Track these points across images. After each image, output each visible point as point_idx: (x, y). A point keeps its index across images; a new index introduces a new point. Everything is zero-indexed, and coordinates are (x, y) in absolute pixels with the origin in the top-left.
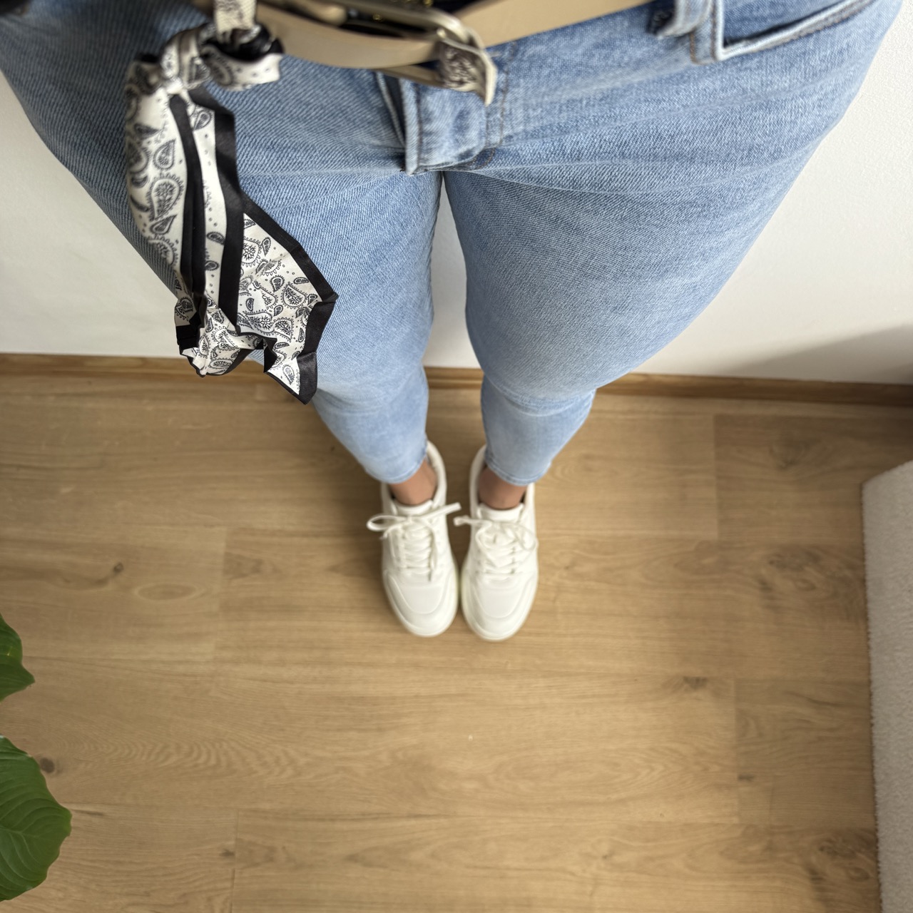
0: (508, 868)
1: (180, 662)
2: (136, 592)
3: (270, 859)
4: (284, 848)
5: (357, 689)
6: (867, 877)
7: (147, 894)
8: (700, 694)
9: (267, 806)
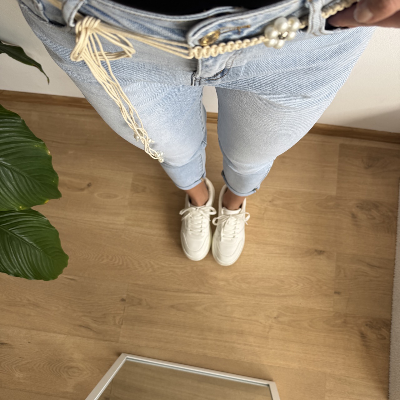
0: (235, 318)
1: (111, 224)
2: (96, 195)
3: (140, 303)
4: (146, 300)
6: (385, 339)
7: (90, 312)
8: (321, 257)
9: (140, 283)
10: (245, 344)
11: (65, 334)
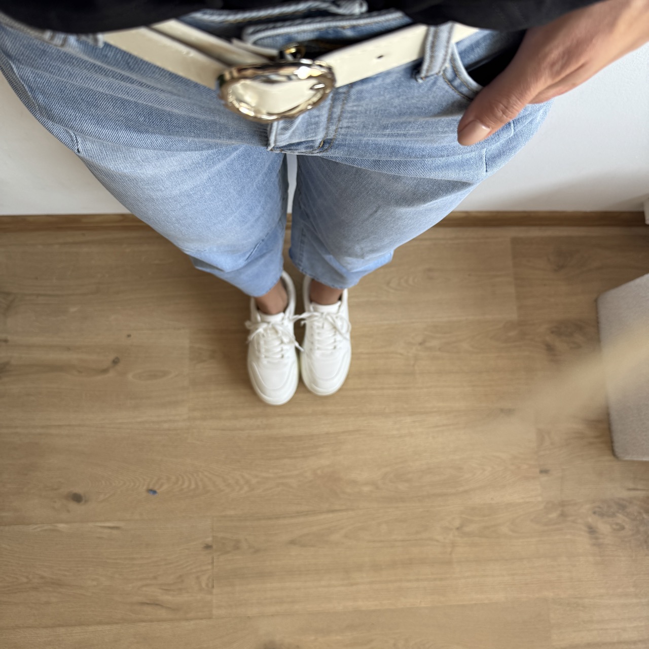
0: (395, 541)
1: (165, 422)
2: (130, 376)
4: (246, 539)
7: (155, 578)
8: (511, 419)
9: (232, 513)
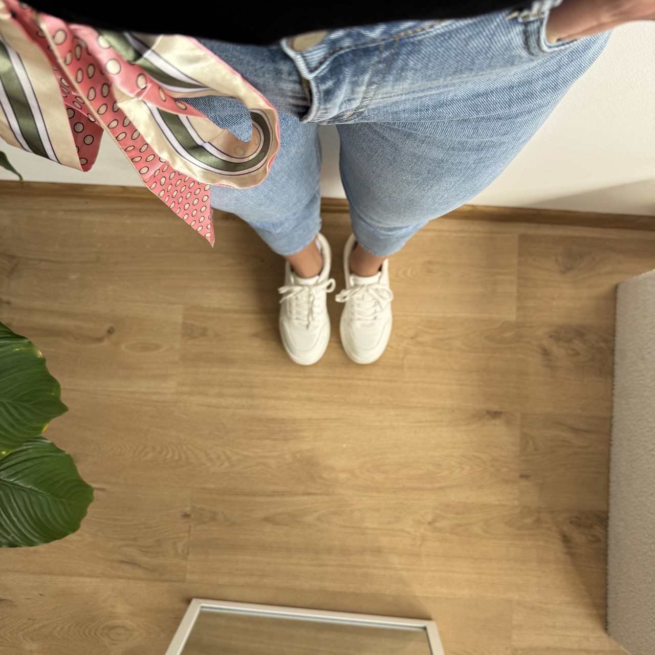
0: (367, 528)
2: (123, 347)
3: (213, 519)
5: (270, 413)
6: (599, 540)
8: (497, 421)
9: (212, 486)
10: (385, 568)
11: (97, 577)
